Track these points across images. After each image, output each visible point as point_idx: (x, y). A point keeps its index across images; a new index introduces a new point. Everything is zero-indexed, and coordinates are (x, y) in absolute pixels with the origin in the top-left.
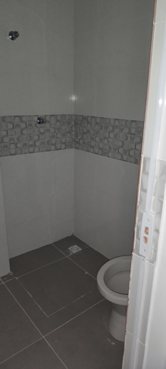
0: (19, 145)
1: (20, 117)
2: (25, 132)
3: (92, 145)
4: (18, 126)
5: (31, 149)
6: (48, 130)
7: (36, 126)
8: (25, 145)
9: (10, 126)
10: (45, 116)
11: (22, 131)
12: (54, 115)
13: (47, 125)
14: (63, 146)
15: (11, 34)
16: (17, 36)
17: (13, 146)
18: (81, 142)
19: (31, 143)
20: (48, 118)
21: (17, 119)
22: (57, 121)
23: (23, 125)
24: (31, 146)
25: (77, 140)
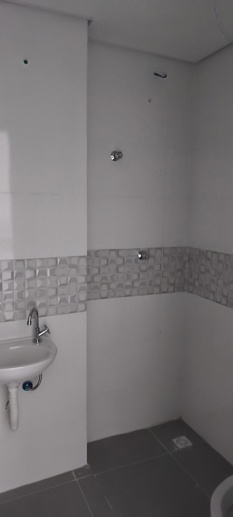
0: (113, 286)
1: (117, 251)
2: (121, 269)
3: (213, 289)
4: (113, 261)
5: (128, 292)
6: (151, 268)
7: (136, 261)
8: (120, 285)
9: (104, 262)
10: (149, 249)
11: (117, 268)
12: (160, 249)
13: (151, 260)
14: (171, 289)
15: (114, 153)
16: (120, 157)
17: (104, 287)
18: (197, 283)
19: (129, 283)
20: (152, 253)
21: (113, 254)
22: (165, 255)
23: (120, 261)
24: (128, 287)
25: (192, 281)
